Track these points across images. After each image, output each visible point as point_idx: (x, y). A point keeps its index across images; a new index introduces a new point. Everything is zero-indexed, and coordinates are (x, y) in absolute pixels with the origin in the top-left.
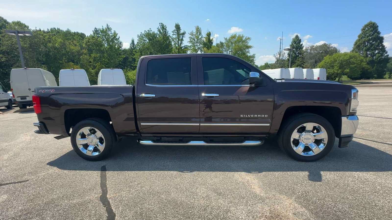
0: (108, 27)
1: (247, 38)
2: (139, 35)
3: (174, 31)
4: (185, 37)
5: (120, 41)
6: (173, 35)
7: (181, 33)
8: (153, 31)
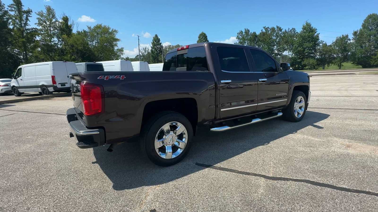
1: (114, 30)
3: (12, 6)
6: (10, 11)
7: (23, 10)
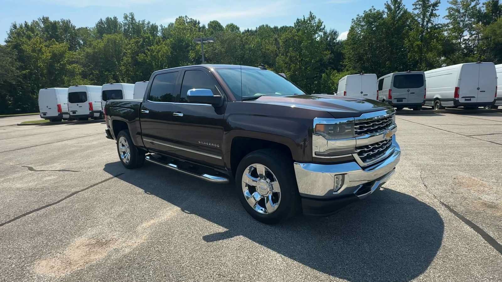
0: (311, 15)
2: (355, 19)
3: (417, 3)
4: (438, 10)
5: (334, 31)
6: (413, 9)
7: (430, 3)
8: (377, 9)
